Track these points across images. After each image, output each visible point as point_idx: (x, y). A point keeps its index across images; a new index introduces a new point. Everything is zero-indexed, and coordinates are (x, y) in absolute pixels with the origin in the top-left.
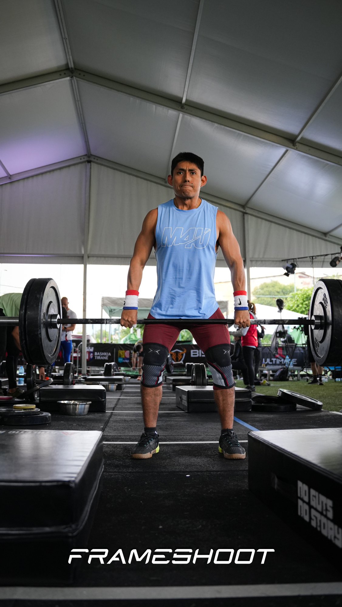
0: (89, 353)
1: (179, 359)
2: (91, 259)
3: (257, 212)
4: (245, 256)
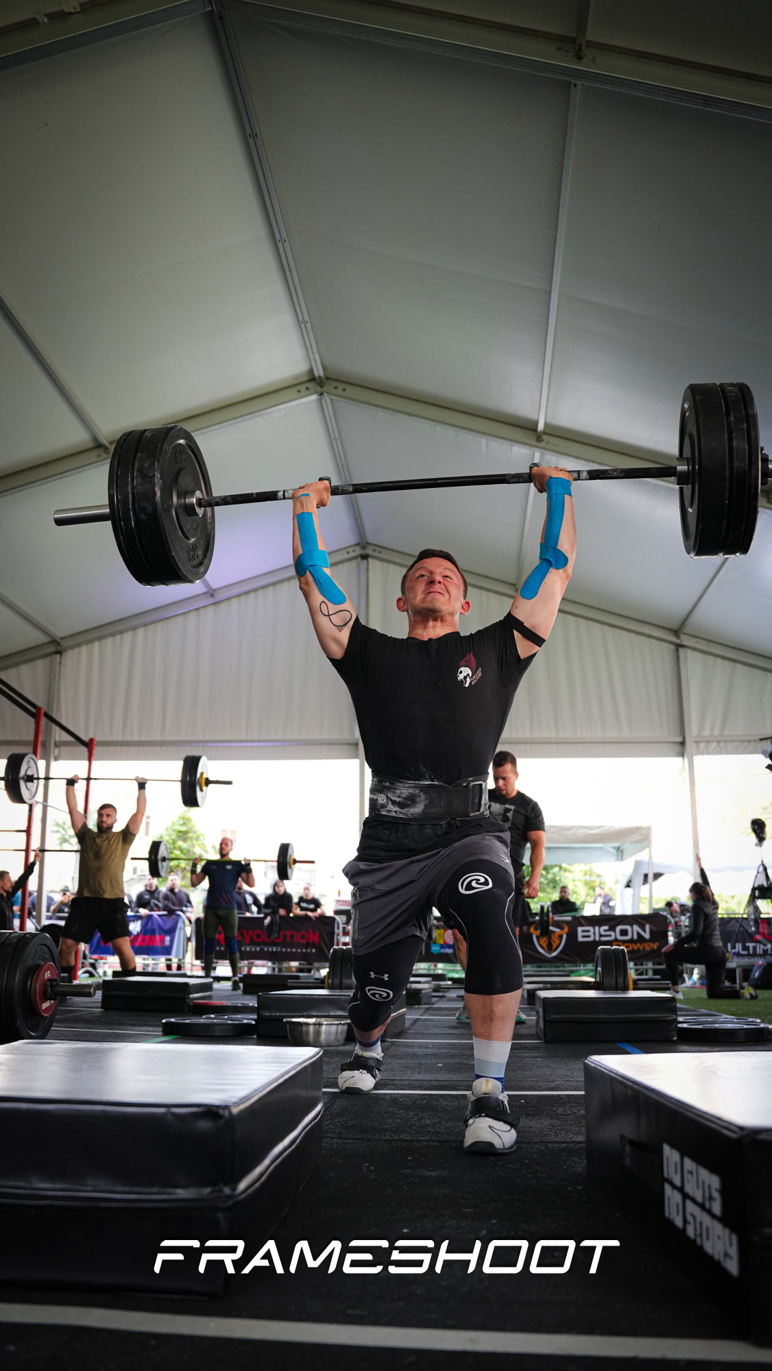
1: (555, 945)
3: (705, 642)
4: (683, 733)
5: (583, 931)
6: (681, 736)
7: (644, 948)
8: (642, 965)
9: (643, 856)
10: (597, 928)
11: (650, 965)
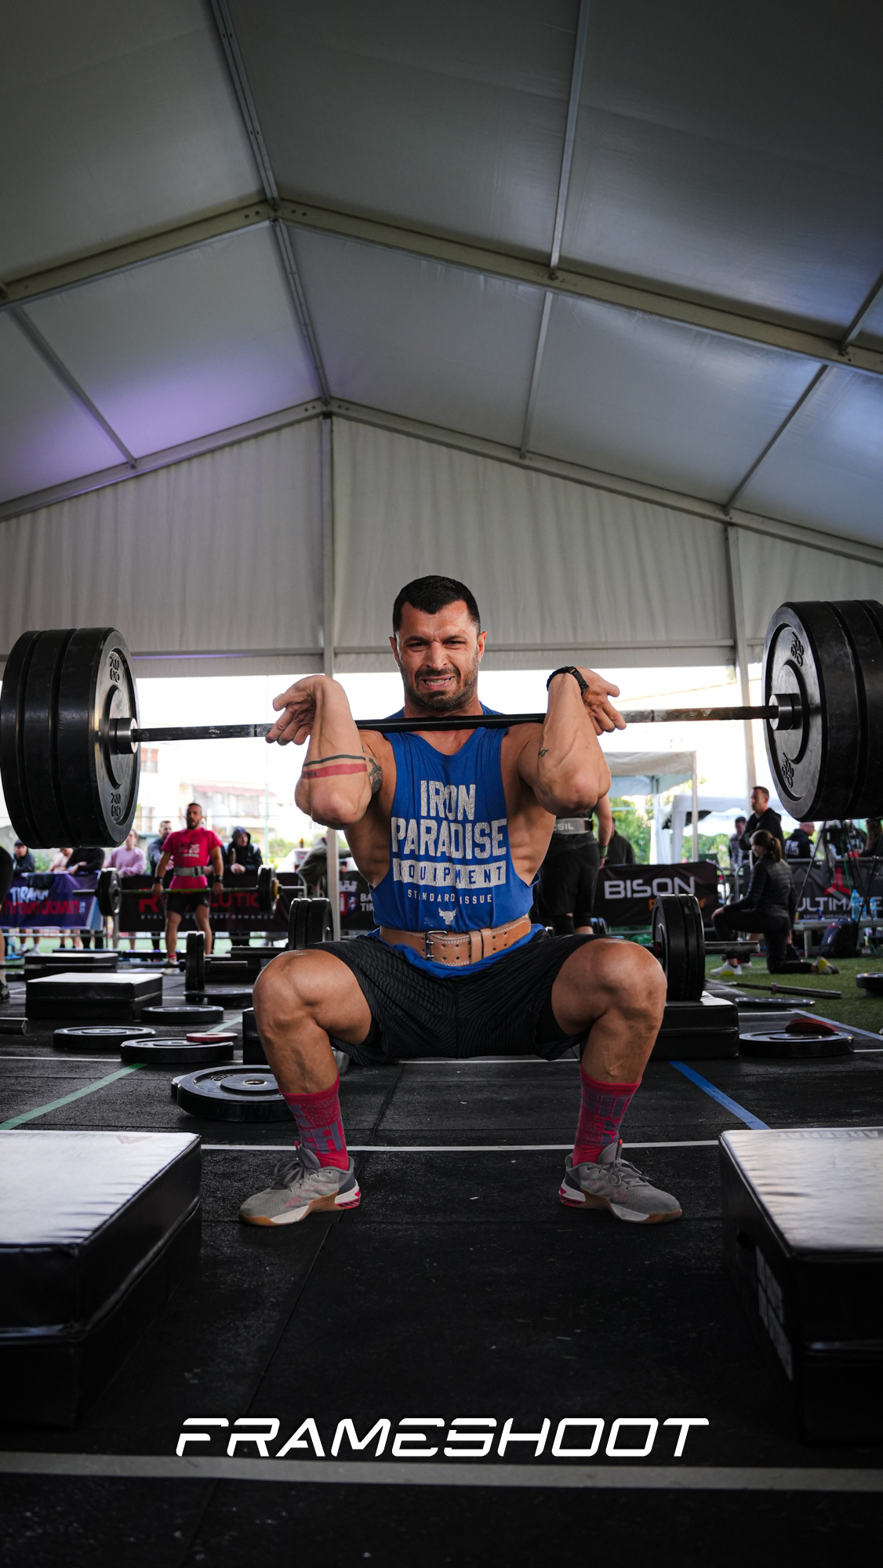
0: (347, 895)
2: (341, 658)
3: (761, 519)
4: (733, 634)
5: (611, 886)
6: (731, 638)
9: (684, 789)
10: (628, 882)
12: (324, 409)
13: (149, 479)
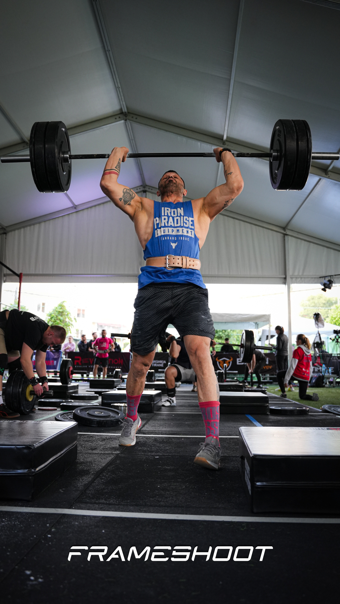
1: (227, 366)
3: (297, 233)
4: (285, 274)
5: (240, 360)
7: (266, 368)
8: (265, 375)
9: (266, 327)
11: (268, 375)
12: (143, 189)
13: (81, 212)
